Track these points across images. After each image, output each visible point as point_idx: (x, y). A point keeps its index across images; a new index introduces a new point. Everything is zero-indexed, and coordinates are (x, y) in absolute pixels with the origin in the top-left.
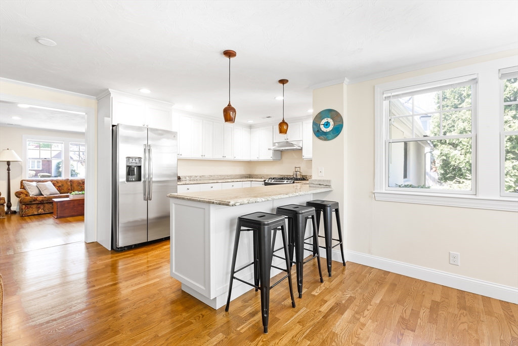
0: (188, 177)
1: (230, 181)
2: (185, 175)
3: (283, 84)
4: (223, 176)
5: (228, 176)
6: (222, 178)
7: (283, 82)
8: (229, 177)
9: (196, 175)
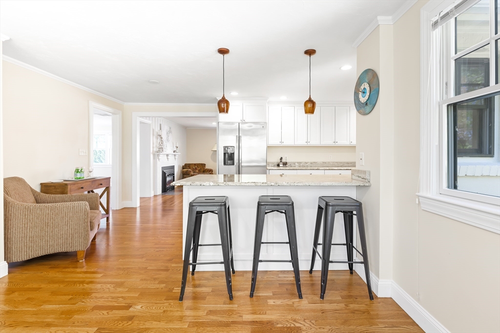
0: (298, 163)
1: (336, 168)
2: (295, 161)
3: (310, 55)
4: (341, 163)
5: (348, 163)
6: (342, 165)
7: (310, 52)
8: (349, 165)
9: (307, 161)
